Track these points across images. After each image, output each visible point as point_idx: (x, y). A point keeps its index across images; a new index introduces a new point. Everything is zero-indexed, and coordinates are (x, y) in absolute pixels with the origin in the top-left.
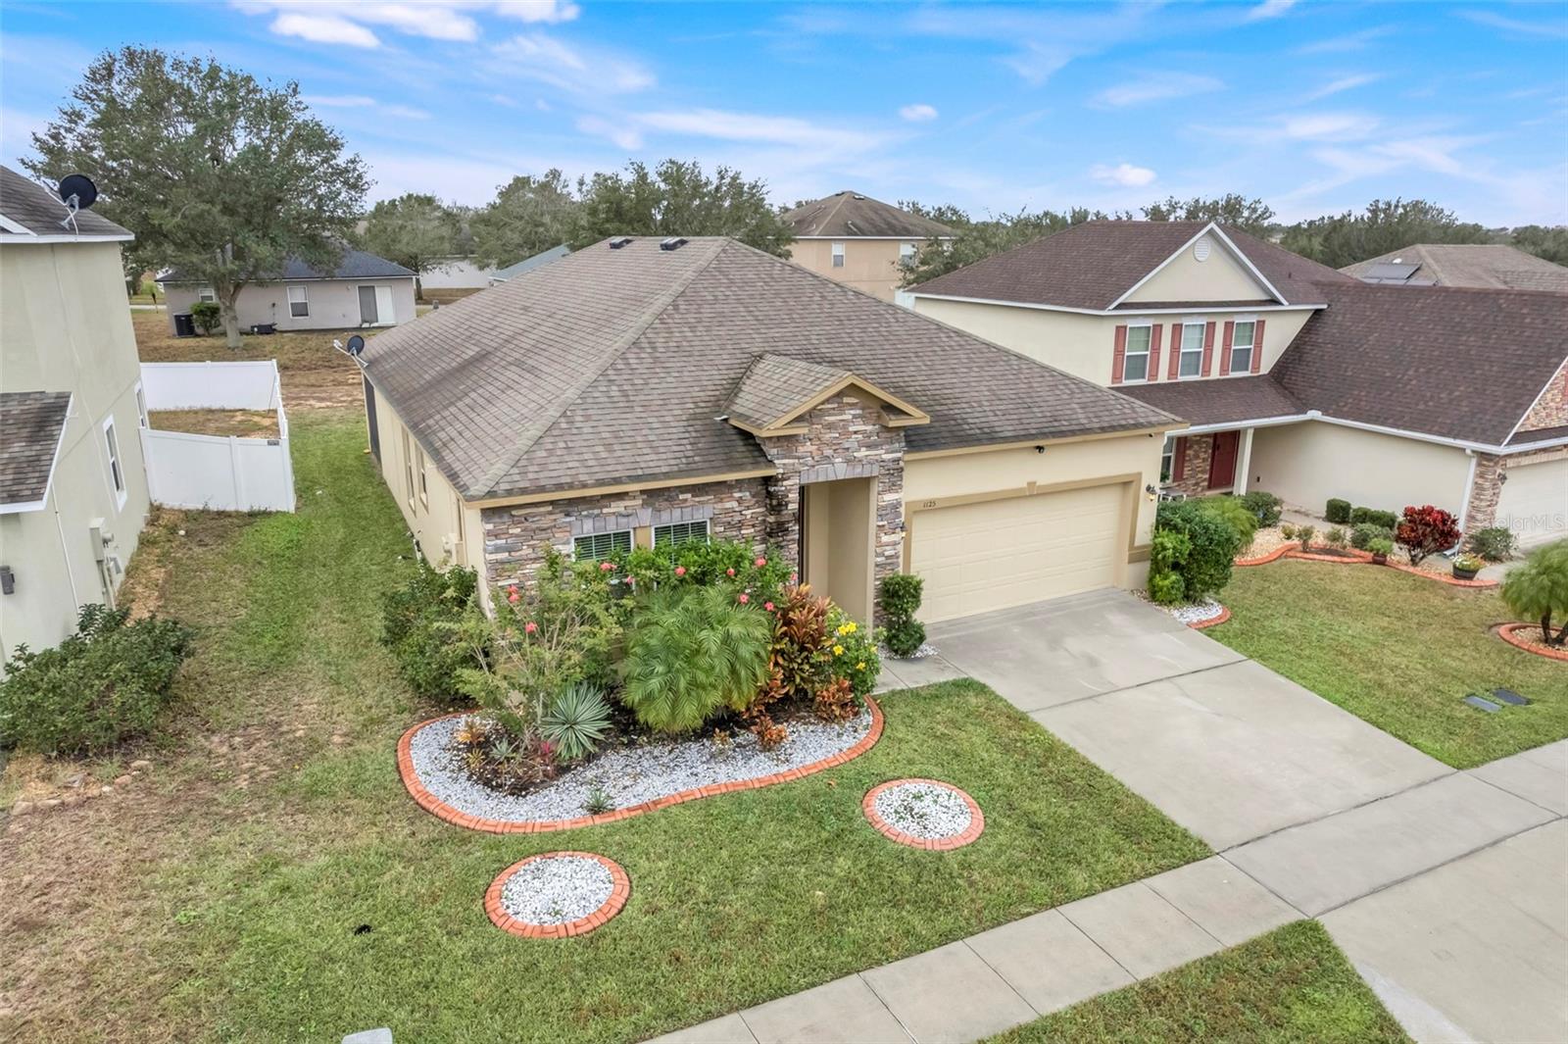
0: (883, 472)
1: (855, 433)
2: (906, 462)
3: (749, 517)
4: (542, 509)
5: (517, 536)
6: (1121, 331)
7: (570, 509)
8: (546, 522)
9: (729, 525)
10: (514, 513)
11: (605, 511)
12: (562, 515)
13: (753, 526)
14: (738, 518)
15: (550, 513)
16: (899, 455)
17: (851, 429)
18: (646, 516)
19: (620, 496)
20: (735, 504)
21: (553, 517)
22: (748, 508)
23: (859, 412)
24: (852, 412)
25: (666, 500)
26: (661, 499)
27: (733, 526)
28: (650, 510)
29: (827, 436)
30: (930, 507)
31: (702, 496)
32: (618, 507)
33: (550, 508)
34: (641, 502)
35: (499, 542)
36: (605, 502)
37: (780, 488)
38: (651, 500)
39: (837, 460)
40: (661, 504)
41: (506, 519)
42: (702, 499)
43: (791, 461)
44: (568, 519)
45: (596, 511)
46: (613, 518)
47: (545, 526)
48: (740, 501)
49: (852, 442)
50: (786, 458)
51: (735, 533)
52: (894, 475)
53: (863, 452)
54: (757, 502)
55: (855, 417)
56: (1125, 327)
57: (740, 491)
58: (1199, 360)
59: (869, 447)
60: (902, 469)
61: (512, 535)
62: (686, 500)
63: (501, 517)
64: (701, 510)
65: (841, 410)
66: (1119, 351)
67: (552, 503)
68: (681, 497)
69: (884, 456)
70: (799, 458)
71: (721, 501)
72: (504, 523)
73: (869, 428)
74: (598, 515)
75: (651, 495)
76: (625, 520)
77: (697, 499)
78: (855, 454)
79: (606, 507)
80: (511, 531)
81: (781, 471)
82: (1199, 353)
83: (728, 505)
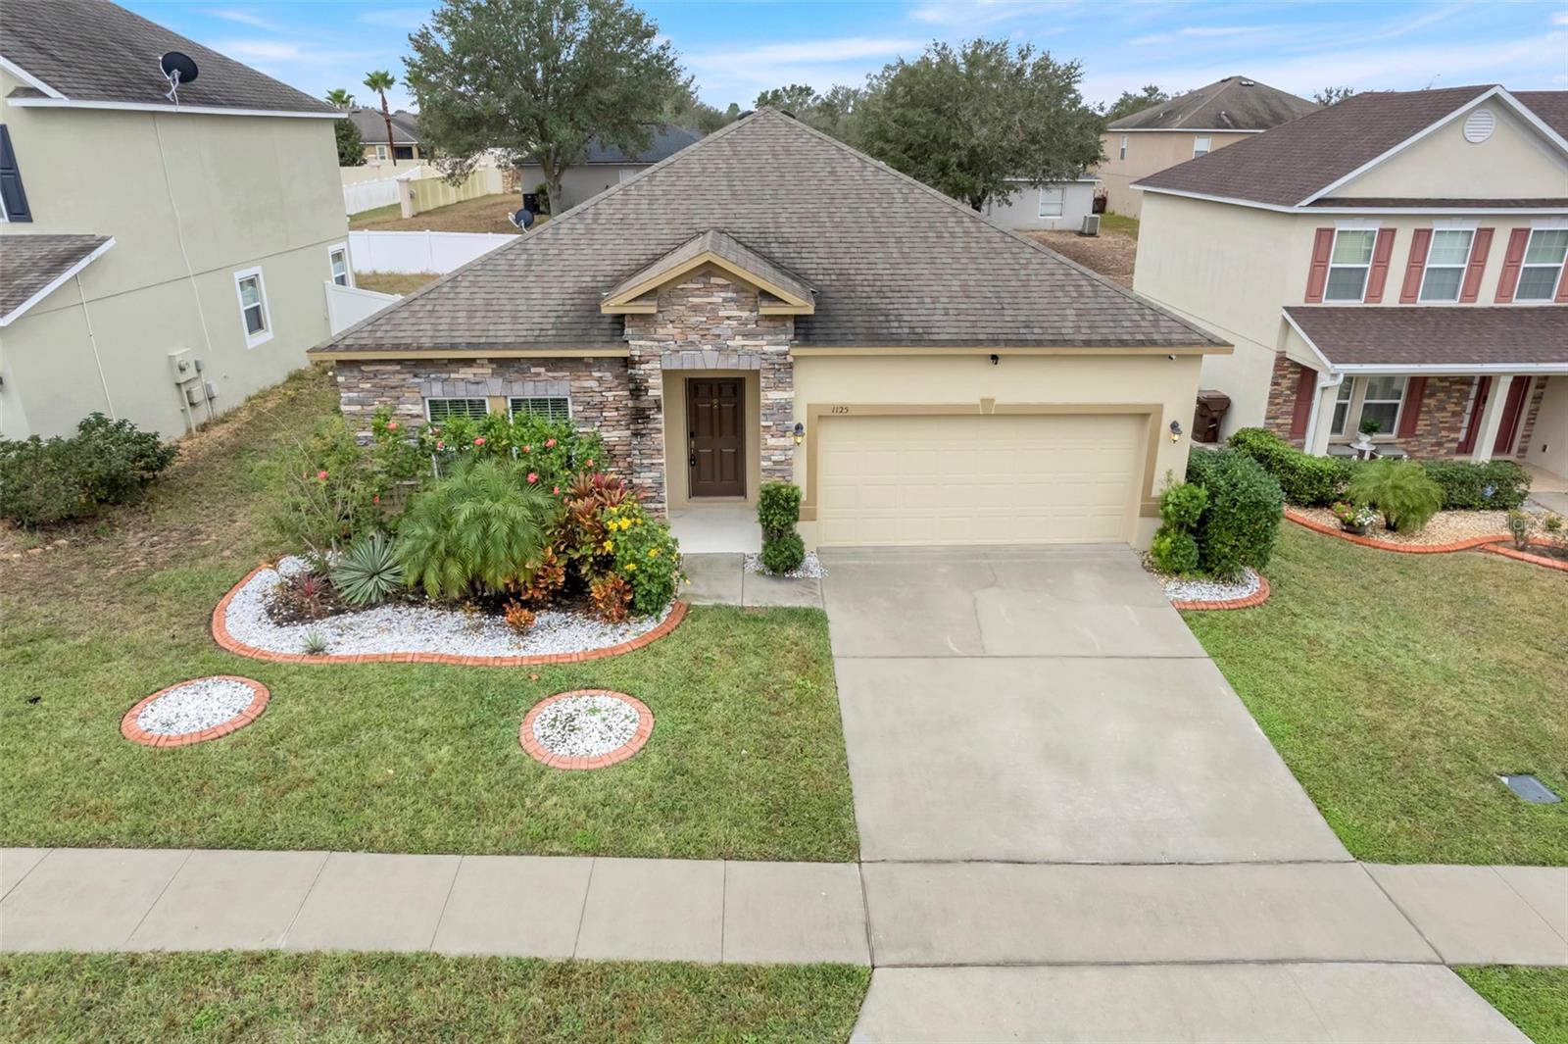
0: (765, 365)
1: (728, 318)
2: (794, 357)
3: (611, 399)
4: (390, 368)
5: (368, 391)
6: (1324, 237)
7: (418, 371)
8: (395, 380)
9: (588, 405)
10: (363, 368)
11: (452, 376)
12: (411, 375)
13: (617, 409)
14: (598, 399)
15: (399, 372)
16: (786, 348)
17: (721, 314)
18: (496, 386)
19: (469, 362)
20: (593, 384)
21: (402, 376)
22: (610, 390)
23: (730, 295)
24: (723, 295)
25: (517, 372)
26: (511, 370)
27: (594, 407)
28: (501, 380)
29: (693, 320)
30: (841, 414)
31: (555, 371)
32: (466, 373)
33: (398, 367)
34: (490, 371)
35: (351, 395)
36: (450, 367)
37: (640, 371)
38: (501, 370)
39: (705, 347)
40: (511, 375)
41: (356, 373)
42: (555, 374)
43: (649, 343)
44: (417, 380)
45: (445, 376)
46: (462, 384)
47: (393, 384)
48: (600, 380)
49: (724, 328)
50: (642, 339)
51: (594, 414)
52: (785, 370)
53: (739, 341)
54: (620, 384)
55: (725, 300)
56: (1332, 231)
57: (599, 371)
58: (1459, 280)
59: (745, 336)
60: (791, 366)
61: (363, 390)
62: (539, 374)
63: (351, 371)
64: (559, 386)
65: (708, 290)
66: (1319, 260)
67: (399, 362)
68: (533, 370)
69: (766, 348)
70: (659, 341)
71: (578, 378)
72: (355, 377)
73: (745, 314)
74: (445, 380)
75: (501, 364)
76: (474, 387)
77: (550, 374)
78: (728, 342)
79: (454, 372)
80: (361, 386)
81: (638, 353)
82: (1461, 269)
83: (586, 384)
